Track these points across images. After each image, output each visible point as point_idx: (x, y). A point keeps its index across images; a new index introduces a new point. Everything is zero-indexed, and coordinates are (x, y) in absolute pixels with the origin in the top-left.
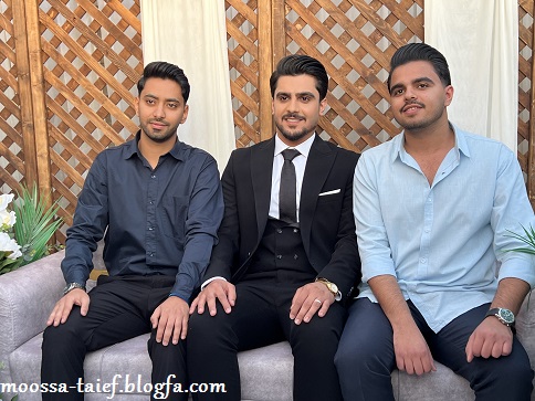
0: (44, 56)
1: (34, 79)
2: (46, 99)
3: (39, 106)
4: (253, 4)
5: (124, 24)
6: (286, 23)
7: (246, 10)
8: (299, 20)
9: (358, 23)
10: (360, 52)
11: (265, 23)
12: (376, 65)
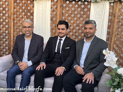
0: (14, 14)
1: (12, 18)
2: (14, 23)
3: (12, 24)
4: (56, 8)
5: (30, 9)
6: (63, 13)
7: (55, 9)
8: (65, 12)
9: (77, 14)
10: (77, 20)
11: (59, 12)
12: (80, 23)
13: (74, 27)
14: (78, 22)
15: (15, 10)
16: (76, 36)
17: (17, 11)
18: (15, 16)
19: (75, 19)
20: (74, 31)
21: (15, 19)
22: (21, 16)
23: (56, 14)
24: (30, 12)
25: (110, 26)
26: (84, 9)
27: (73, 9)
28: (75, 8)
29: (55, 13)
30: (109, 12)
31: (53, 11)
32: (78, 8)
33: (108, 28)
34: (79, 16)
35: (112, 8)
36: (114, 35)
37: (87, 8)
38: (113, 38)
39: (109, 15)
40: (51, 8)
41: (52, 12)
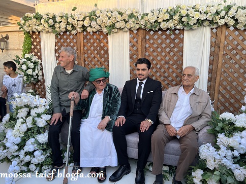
0: (85, 53)
1: (82, 59)
2: (85, 64)
4: (137, 42)
5: (104, 46)
6: (145, 47)
7: (135, 44)
8: (149, 47)
9: (165, 48)
10: (165, 56)
11: (140, 47)
12: (169, 60)
13: (161, 65)
14: (167, 58)
15: (86, 48)
16: (164, 77)
17: (88, 50)
18: (86, 56)
19: (163, 54)
20: (162, 70)
21: (86, 59)
22: (93, 56)
23: (137, 50)
24: (104, 50)
25: (213, 61)
26: (174, 39)
27: (159, 41)
28: (161, 39)
29: (135, 48)
30: (211, 42)
31: (133, 46)
32: (166, 39)
33: (210, 64)
34: (168, 50)
35: (214, 35)
36: (218, 73)
37: (180, 39)
38: (218, 78)
39: (211, 46)
40: (130, 42)
41: (131, 48)
